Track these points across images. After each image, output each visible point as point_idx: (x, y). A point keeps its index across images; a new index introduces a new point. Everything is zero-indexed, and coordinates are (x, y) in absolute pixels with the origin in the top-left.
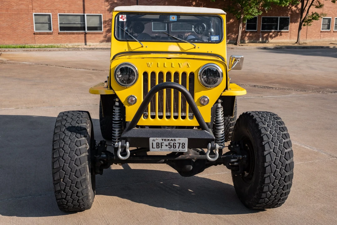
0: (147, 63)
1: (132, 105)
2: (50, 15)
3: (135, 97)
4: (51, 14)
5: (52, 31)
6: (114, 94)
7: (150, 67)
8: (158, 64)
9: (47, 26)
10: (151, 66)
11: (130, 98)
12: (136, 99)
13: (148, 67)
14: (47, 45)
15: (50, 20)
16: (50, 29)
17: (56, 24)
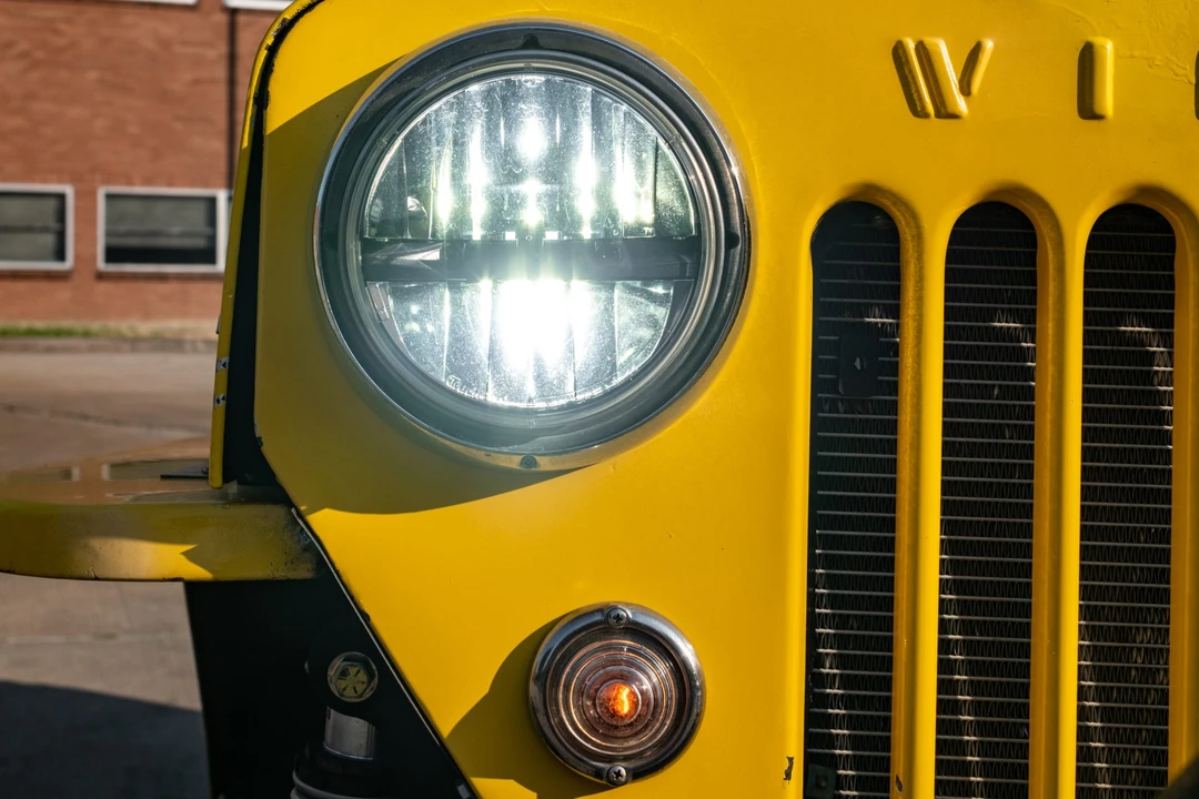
0: (899, 53)
1: (613, 782)
2: (61, 197)
3: (666, 649)
4: (68, 190)
5: (68, 264)
6: (304, 572)
7: (945, 113)
8: (1087, 59)
9: (49, 240)
10: (961, 105)
11: (587, 661)
12: (682, 675)
13: (917, 110)
14: (40, 324)
15: (61, 216)
16: (60, 255)
17: (89, 235)
